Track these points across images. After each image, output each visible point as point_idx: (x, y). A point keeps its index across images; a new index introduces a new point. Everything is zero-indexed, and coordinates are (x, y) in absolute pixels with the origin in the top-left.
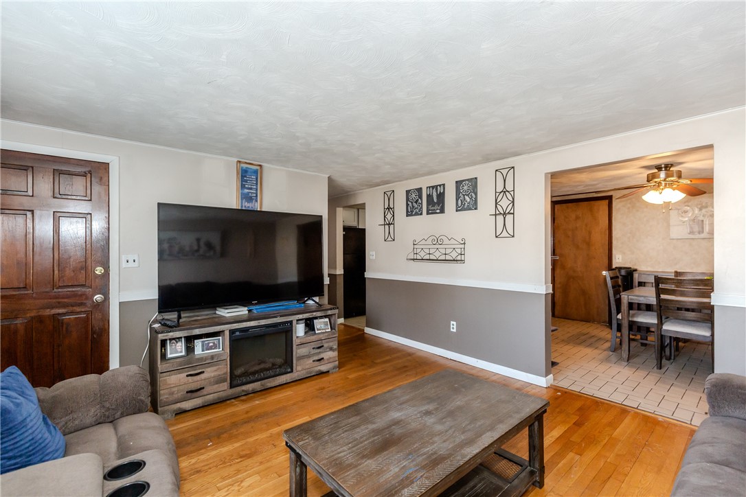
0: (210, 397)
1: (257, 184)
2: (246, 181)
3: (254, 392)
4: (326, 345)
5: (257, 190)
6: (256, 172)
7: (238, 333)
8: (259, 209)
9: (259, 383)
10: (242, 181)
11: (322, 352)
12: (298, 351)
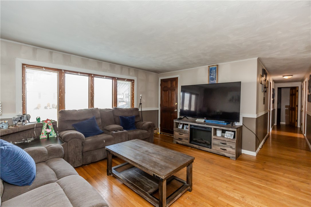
0: (184, 143)
1: (216, 73)
2: (212, 73)
3: (195, 148)
4: (228, 144)
5: (216, 75)
6: (215, 68)
7: (193, 126)
8: (216, 83)
9: (198, 146)
10: (210, 73)
11: (226, 147)
12: (214, 141)
